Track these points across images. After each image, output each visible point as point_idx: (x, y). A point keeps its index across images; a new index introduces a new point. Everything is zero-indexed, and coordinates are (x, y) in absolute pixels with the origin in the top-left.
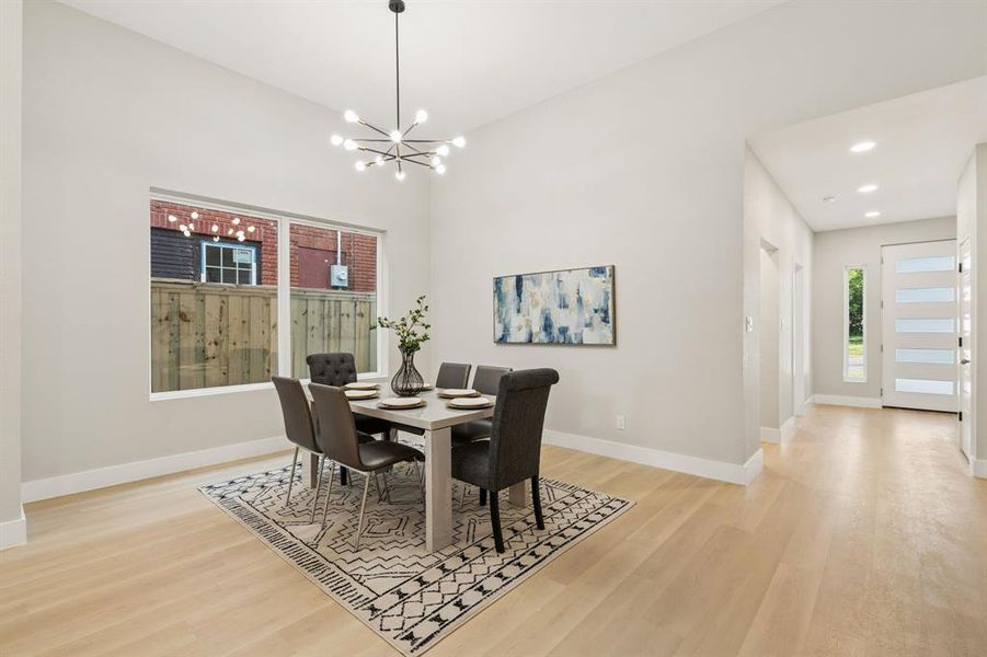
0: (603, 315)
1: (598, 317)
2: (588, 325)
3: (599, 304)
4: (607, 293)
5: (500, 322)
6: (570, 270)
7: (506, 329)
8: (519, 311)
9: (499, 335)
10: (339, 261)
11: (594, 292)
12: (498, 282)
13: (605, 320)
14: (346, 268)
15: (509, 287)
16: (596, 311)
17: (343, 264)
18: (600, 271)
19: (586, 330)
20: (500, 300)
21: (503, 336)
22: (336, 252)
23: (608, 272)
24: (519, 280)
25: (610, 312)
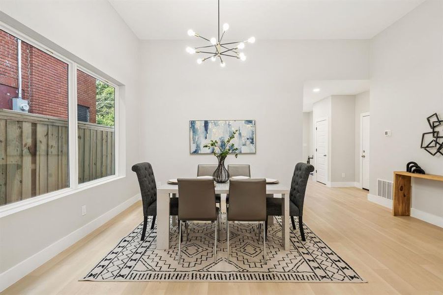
0: (251, 141)
1: (248, 142)
2: (244, 145)
3: (249, 136)
4: (253, 132)
5: (194, 143)
6: (235, 121)
7: (198, 146)
8: (206, 138)
9: (193, 149)
10: (20, 95)
11: (246, 131)
12: (193, 123)
13: (252, 143)
14: (26, 102)
15: (200, 126)
16: (248, 139)
17: (23, 98)
18: (250, 122)
19: (243, 147)
20: (194, 132)
21: (196, 150)
22: (17, 88)
23: (253, 123)
24: (206, 123)
25: (254, 139)
